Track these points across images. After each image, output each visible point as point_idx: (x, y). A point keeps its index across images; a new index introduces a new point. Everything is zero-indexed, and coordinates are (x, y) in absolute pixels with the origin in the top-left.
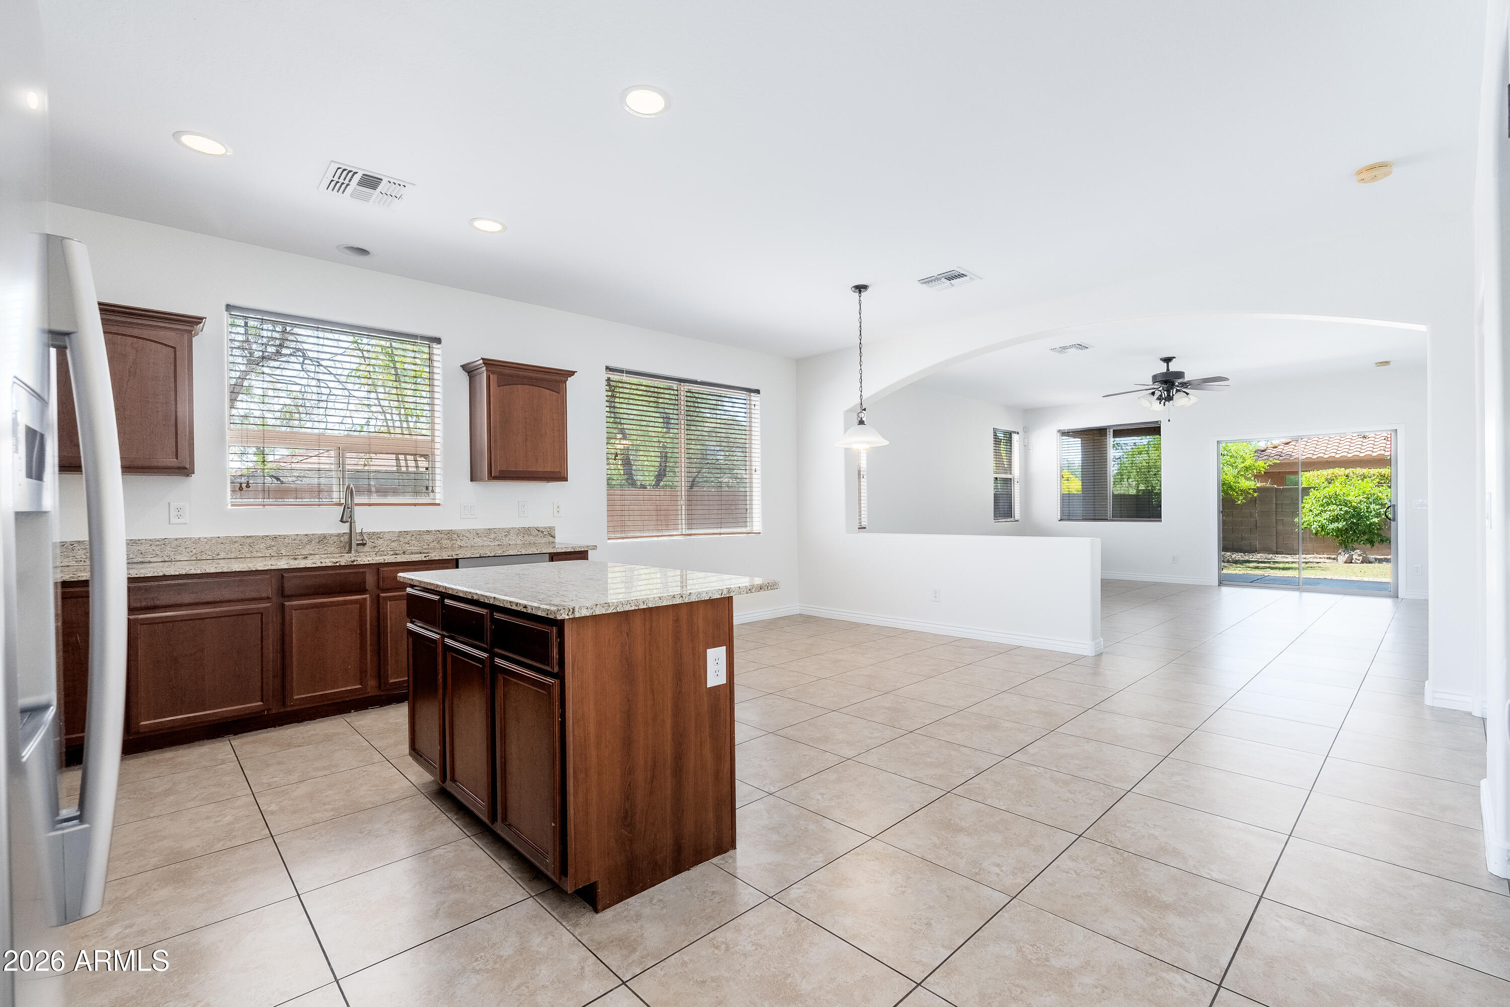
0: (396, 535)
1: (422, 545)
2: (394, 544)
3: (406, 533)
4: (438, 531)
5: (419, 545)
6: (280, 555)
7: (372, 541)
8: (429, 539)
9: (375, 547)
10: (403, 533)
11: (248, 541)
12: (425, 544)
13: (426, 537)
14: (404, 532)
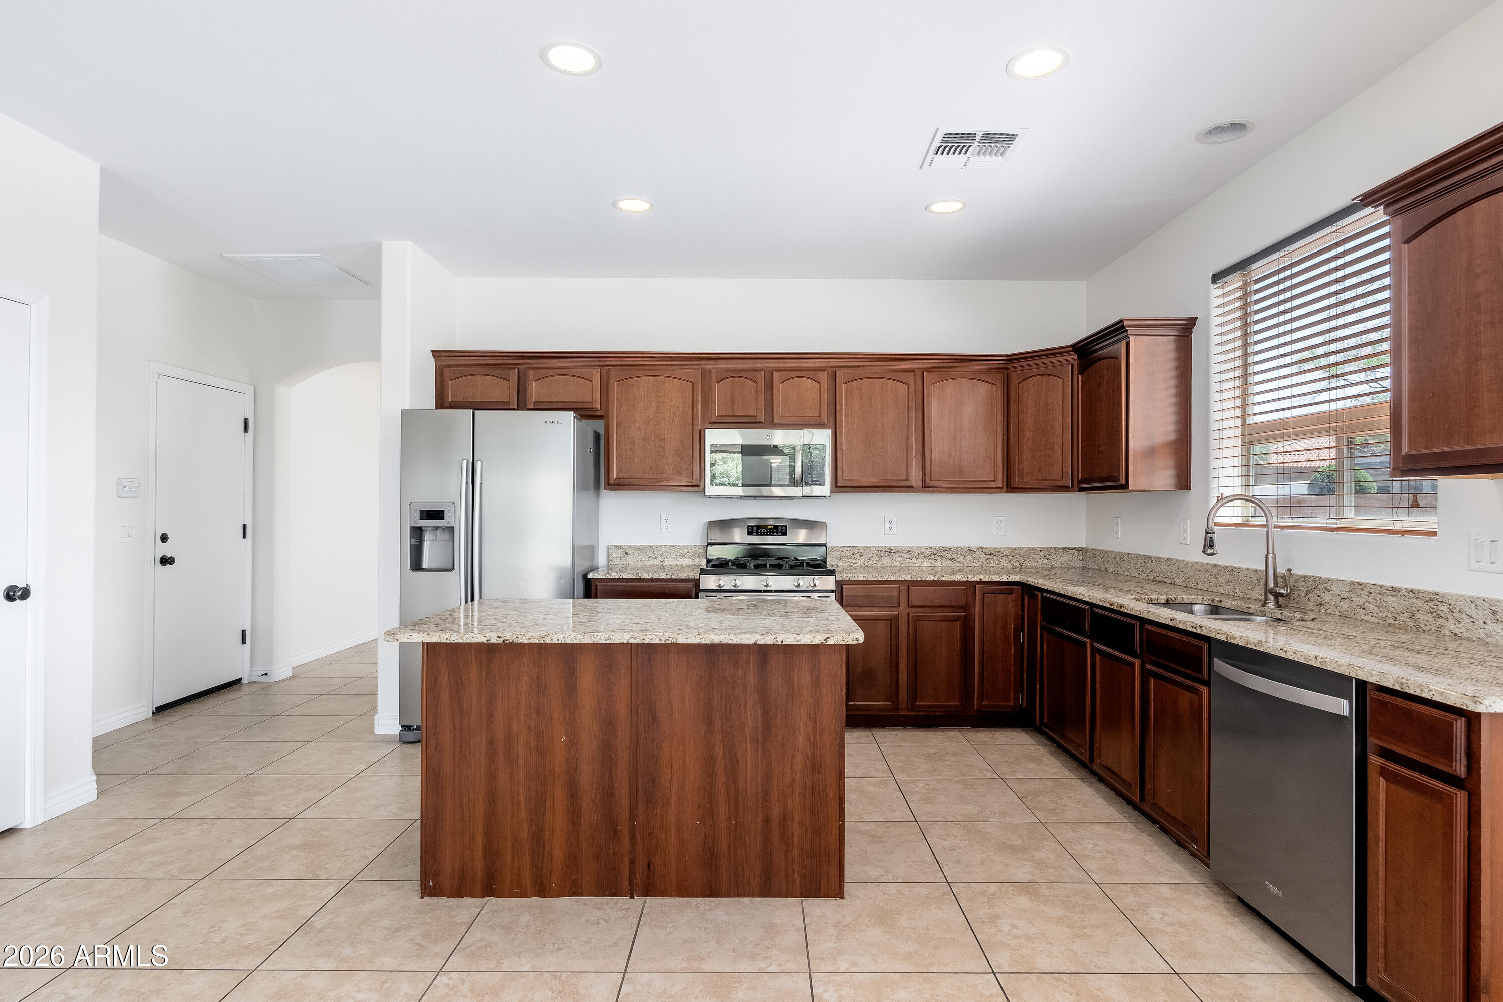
0: (1347, 589)
1: (1384, 615)
2: (1345, 605)
3: (1360, 587)
4: (1412, 591)
5: (1380, 614)
6: (1236, 594)
7: (1318, 593)
8: (1396, 605)
9: (1321, 604)
10: (1356, 585)
11: (1215, 570)
12: (1390, 615)
13: (1391, 601)
14: (1359, 584)
